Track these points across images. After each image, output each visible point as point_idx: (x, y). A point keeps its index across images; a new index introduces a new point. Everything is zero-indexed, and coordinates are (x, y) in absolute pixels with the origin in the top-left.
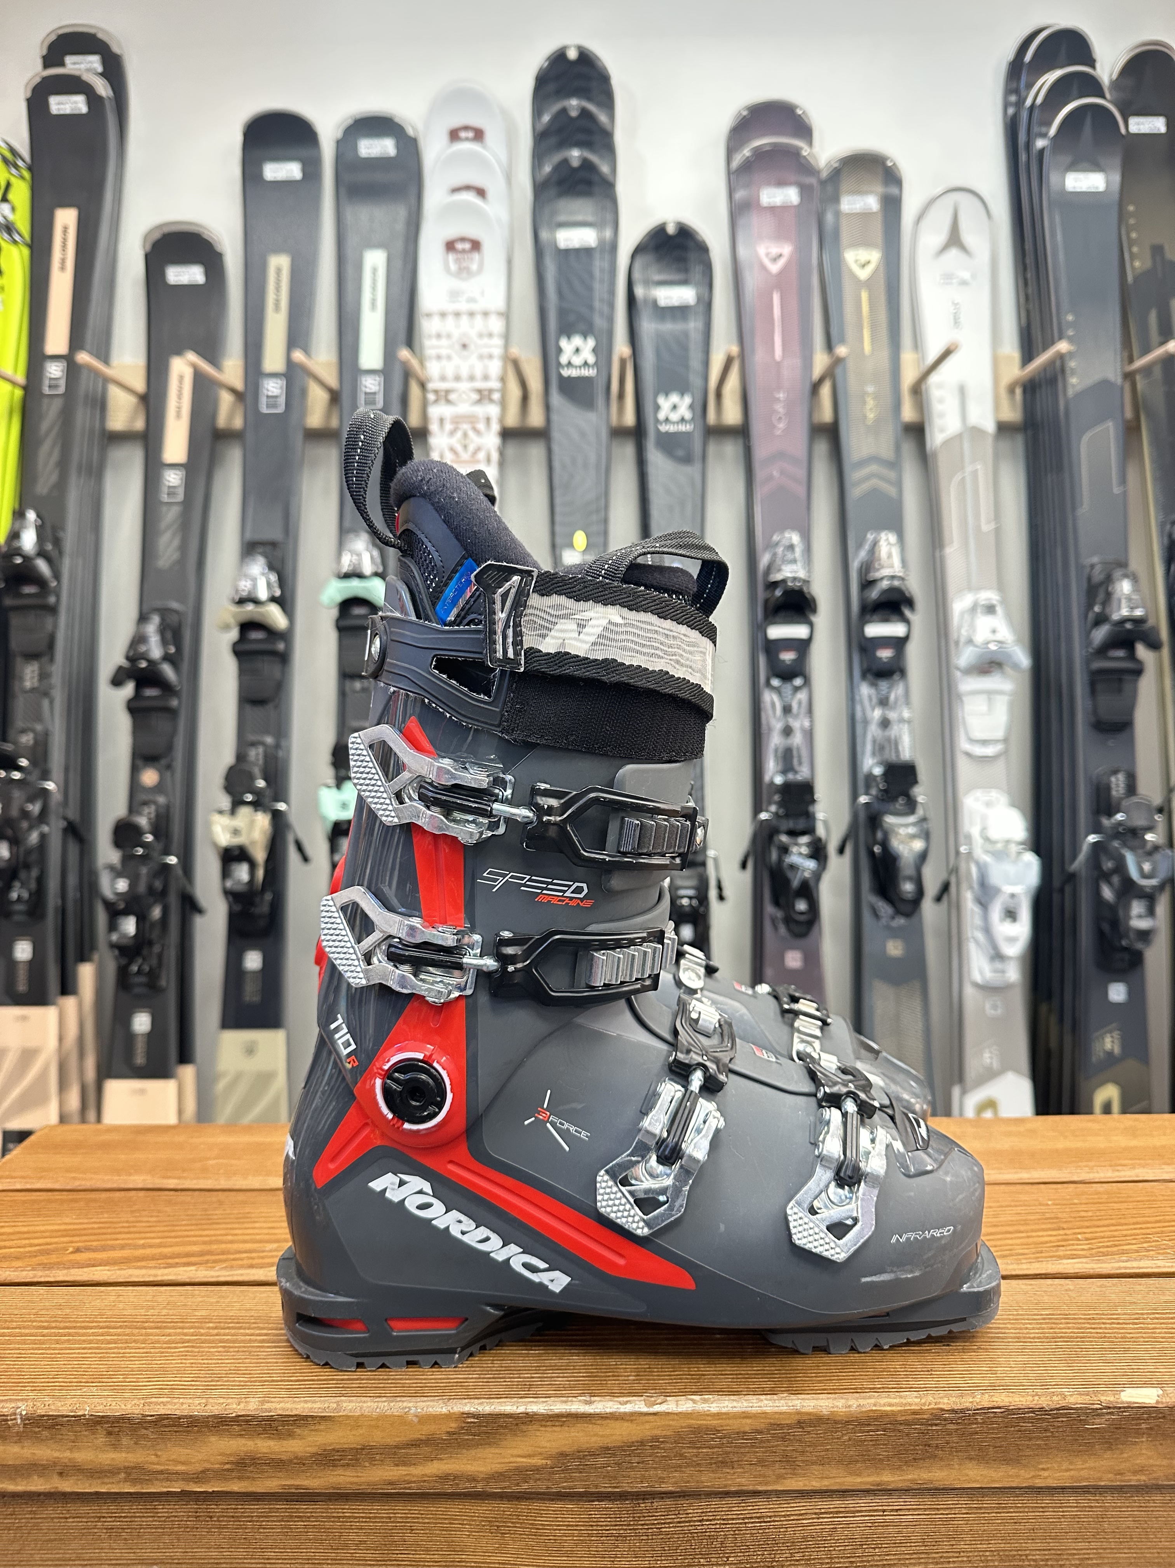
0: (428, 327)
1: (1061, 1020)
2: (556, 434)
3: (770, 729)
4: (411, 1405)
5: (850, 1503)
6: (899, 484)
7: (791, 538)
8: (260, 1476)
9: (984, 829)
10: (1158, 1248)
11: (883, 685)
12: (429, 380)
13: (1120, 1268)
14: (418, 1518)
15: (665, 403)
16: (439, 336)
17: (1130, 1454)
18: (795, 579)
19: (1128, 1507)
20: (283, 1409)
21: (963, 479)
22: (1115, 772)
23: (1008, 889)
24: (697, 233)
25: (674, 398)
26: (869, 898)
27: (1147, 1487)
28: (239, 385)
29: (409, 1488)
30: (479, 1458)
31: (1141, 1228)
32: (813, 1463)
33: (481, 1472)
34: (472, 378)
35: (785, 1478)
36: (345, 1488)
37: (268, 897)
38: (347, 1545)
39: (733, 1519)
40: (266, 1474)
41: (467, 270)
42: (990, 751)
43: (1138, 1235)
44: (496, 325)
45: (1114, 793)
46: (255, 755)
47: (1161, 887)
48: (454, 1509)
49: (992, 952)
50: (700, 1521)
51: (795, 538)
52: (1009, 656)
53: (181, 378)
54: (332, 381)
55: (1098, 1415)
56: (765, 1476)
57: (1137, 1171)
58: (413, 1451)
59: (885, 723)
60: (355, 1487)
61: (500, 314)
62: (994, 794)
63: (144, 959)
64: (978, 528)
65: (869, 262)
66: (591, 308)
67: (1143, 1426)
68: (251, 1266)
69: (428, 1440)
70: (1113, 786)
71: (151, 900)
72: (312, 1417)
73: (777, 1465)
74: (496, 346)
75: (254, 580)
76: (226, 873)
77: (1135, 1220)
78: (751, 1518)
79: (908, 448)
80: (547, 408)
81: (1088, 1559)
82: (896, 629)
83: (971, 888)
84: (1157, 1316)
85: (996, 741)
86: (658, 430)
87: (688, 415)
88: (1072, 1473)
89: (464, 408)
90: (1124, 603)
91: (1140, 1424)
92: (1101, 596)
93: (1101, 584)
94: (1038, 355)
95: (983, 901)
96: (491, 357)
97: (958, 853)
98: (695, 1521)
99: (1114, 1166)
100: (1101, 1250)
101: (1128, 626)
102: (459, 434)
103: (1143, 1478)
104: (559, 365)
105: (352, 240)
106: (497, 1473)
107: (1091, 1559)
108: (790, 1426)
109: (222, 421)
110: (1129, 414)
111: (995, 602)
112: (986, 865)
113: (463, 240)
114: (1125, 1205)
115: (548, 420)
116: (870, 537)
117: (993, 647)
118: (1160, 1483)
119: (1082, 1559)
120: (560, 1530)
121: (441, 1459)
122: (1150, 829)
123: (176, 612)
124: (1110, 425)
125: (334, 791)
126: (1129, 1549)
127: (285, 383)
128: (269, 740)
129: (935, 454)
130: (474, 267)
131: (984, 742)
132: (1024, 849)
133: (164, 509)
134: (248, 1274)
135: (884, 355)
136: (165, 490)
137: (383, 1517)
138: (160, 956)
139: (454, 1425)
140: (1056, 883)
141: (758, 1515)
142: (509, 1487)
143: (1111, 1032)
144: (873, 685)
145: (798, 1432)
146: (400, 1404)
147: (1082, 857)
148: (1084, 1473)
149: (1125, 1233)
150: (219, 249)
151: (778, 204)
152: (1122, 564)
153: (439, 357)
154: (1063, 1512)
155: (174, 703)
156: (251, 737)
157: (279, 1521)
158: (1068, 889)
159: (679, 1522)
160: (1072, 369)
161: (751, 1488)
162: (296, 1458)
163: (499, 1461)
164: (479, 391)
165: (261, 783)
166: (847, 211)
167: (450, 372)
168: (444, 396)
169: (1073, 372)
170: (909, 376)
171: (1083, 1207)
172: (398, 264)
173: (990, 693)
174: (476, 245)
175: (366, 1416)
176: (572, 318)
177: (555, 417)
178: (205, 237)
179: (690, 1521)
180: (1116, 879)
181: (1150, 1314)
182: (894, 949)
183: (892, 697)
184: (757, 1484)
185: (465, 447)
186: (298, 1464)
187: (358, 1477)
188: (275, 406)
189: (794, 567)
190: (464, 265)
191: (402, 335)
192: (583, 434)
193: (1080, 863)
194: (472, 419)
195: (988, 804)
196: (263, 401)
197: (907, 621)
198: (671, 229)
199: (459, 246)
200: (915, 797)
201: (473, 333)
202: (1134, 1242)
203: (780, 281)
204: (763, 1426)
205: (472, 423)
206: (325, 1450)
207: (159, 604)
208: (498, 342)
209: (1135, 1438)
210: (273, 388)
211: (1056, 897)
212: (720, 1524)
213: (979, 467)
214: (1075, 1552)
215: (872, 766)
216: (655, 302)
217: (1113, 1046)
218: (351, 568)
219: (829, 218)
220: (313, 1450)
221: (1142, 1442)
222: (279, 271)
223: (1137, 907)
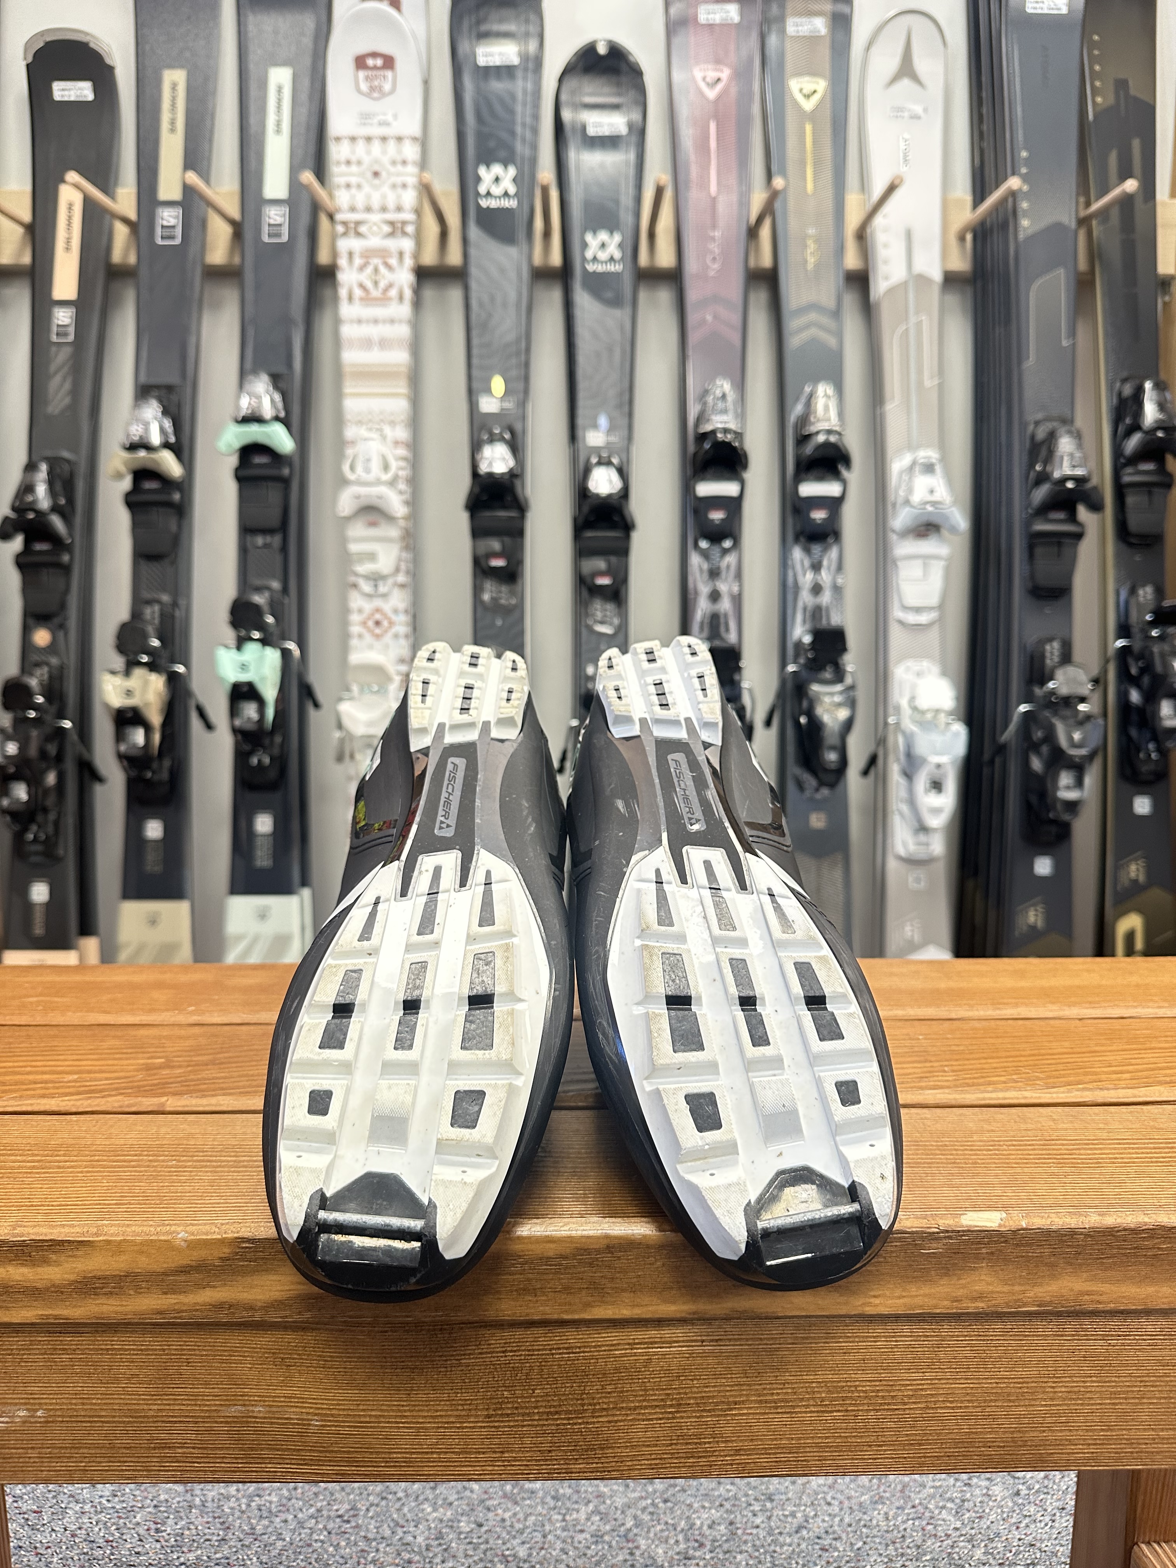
0: (337, 152)
1: (987, 896)
2: (474, 271)
3: (696, 593)
4: (179, 1229)
5: (667, 1333)
6: (839, 335)
7: (722, 386)
8: (14, 1305)
9: (912, 699)
10: (1029, 1079)
11: (816, 549)
12: (338, 210)
13: (984, 1099)
14: (195, 1350)
15: (593, 241)
16: (348, 163)
17: (968, 1280)
18: (726, 431)
19: (966, 1336)
20: (36, 1234)
21: (907, 330)
22: (1051, 640)
23: (935, 759)
24: (630, 53)
25: (603, 236)
26: (794, 769)
27: (987, 1314)
28: (133, 215)
29: (180, 1318)
30: (257, 1285)
31: (1014, 1061)
32: (623, 1290)
33: (260, 1300)
34: (384, 209)
35: (592, 1307)
36: (109, 1318)
37: (167, 763)
38: (117, 1379)
39: (539, 1350)
40: (21, 1304)
41: (380, 89)
42: (924, 618)
43: (1008, 1067)
44: (411, 151)
45: (1048, 662)
46: (151, 613)
47: (1091, 757)
48: (235, 1340)
49: (916, 824)
50: (503, 1352)
51: (725, 386)
52: (946, 518)
53: (70, 207)
54: (234, 212)
55: (936, 1239)
56: (570, 1304)
57: (1019, 1009)
58: (183, 1278)
59: (817, 589)
60: (120, 1317)
61: (415, 139)
62: (925, 664)
63: (39, 827)
64: (920, 383)
65: (815, 92)
66: (513, 133)
67: (984, 1251)
68: (43, 1096)
69: (199, 1266)
70: (1048, 655)
71: (44, 765)
72: (69, 1242)
73: (584, 1292)
74: (410, 175)
75: (146, 425)
76: (120, 736)
77: (1008, 1054)
78: (559, 1349)
79: (850, 300)
80: (465, 241)
81: (922, 1389)
82: (831, 489)
83: (898, 760)
84: (1014, 1143)
85: (930, 609)
86: (585, 270)
87: (617, 255)
88: (905, 1300)
89: (375, 242)
90: (1066, 463)
91: (980, 1248)
92: (1044, 452)
93: (1043, 442)
94: (991, 193)
95: (908, 772)
96: (404, 186)
97: (886, 724)
98: (497, 1352)
99: (996, 1003)
100: (967, 1081)
101: (1070, 485)
102: (369, 270)
103: (981, 1305)
104: (478, 194)
105: (255, 55)
106: (276, 1301)
107: (926, 1390)
108: (598, 1251)
109: (117, 256)
110: (1083, 265)
111: (934, 461)
112: (912, 734)
113: (374, 55)
114: (1000, 1040)
115: (465, 255)
116: (807, 389)
117: (930, 508)
118: (1000, 1310)
119: (916, 1390)
120: (350, 1362)
121: (214, 1287)
122: (1083, 700)
123: (68, 461)
124: (1061, 272)
125: (234, 651)
126: (966, 1379)
127: (181, 212)
128: (165, 598)
129: (878, 304)
130: (387, 87)
131: (918, 610)
132: (953, 720)
133: (54, 349)
134: (38, 1104)
135: (828, 194)
136: (54, 329)
137: (156, 1350)
138: (56, 824)
139: (227, 1250)
140: (986, 756)
141: (566, 1346)
142: (291, 1316)
143: (1034, 905)
144: (807, 551)
145: (608, 1257)
146: (168, 1228)
147: (1012, 727)
148: (918, 1301)
149: (995, 1065)
150: (108, 61)
151: (718, 21)
152: (1067, 421)
153: (348, 186)
154: (896, 1341)
155: (66, 558)
156: (146, 595)
157: (42, 1354)
158: (998, 760)
159: (481, 1353)
160: (1024, 211)
161: (555, 1317)
162: (54, 1285)
163: (279, 1288)
164: (392, 223)
165: (155, 643)
166: (793, 34)
167: (360, 203)
168: (354, 229)
169: (1026, 214)
170: (853, 220)
171: (957, 1042)
172: (306, 82)
173: (926, 558)
174: (389, 62)
175: (128, 1241)
176: (492, 144)
177: (473, 252)
178: (92, 45)
179: (493, 1352)
180: (1045, 749)
181: (1007, 1141)
182: (817, 821)
183: (825, 563)
184: (562, 1312)
185: (376, 283)
186: (56, 1292)
187: (122, 1305)
188: (172, 237)
189: (724, 418)
190: (376, 83)
191: (311, 161)
192: (502, 271)
193: (1009, 734)
194: (383, 253)
195: (919, 674)
196: (159, 231)
197: (844, 483)
198: (602, 50)
199: (370, 62)
200: (844, 665)
201: (386, 160)
202: (1003, 1073)
203: (717, 109)
204: (568, 1251)
205: (383, 257)
206: (85, 1277)
207: (49, 453)
208: (412, 169)
209: (975, 1263)
210: (169, 217)
211: (986, 771)
212: (525, 1355)
213: (924, 318)
214: (908, 1382)
215: (801, 633)
216: (584, 128)
217: (1036, 920)
218: (250, 412)
219: (773, 40)
220: (72, 1277)
221: (982, 1267)
222: (174, 87)
223: (1065, 779)
